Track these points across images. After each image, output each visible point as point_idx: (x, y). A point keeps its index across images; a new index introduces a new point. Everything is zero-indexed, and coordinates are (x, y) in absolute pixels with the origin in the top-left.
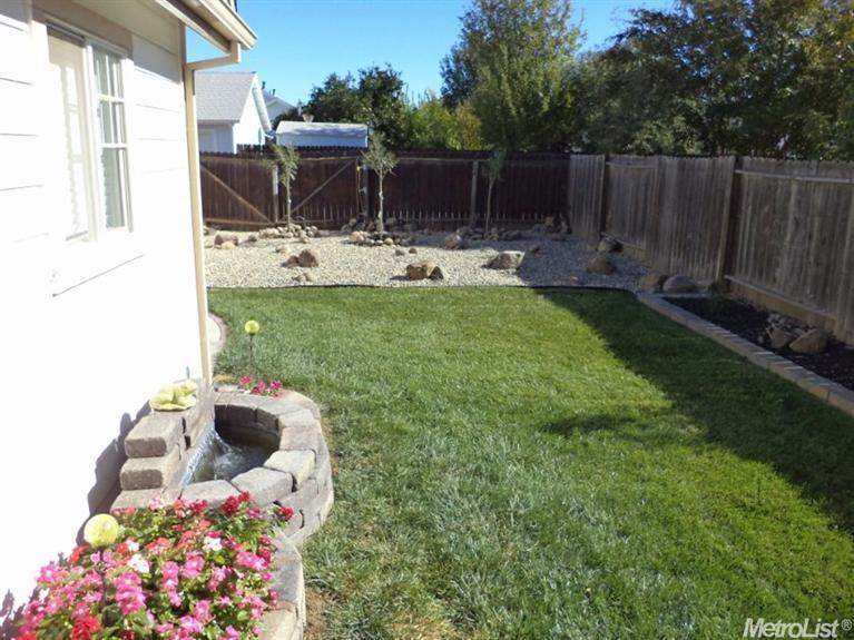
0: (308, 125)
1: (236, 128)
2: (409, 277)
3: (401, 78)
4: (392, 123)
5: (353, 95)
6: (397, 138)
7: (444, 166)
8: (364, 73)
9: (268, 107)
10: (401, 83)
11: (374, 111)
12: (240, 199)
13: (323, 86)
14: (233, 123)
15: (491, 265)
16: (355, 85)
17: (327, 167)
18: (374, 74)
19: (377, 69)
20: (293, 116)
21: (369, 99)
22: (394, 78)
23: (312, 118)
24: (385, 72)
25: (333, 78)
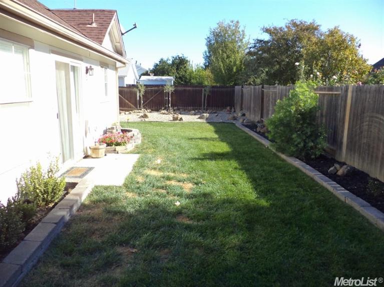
0: (152, 77)
1: (125, 78)
2: (174, 120)
3: (188, 59)
4: (183, 76)
5: (169, 66)
6: (185, 81)
8: (173, 57)
9: (137, 70)
10: (187, 61)
11: (177, 72)
12: (127, 101)
13: (158, 63)
14: (125, 76)
15: (199, 118)
16: (170, 62)
17: (155, 91)
18: (177, 58)
19: (178, 56)
20: (146, 74)
21: (175, 68)
22: (185, 59)
23: (153, 74)
24: (181, 57)
25: (162, 59)
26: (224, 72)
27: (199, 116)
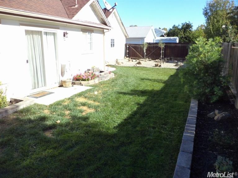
0: (166, 38)
1: (145, 39)
2: (155, 66)
3: (192, 25)
4: (188, 36)
5: (178, 30)
6: (189, 40)
7: (182, 46)
8: (183, 24)
9: (157, 35)
10: (192, 26)
11: (184, 33)
13: (172, 28)
15: (175, 66)
16: (180, 27)
18: (185, 24)
19: (186, 23)
20: (162, 36)
21: (182, 31)
22: (190, 25)
23: (166, 36)
24: (188, 24)
25: (174, 26)
26: (212, 33)
27: (175, 64)
